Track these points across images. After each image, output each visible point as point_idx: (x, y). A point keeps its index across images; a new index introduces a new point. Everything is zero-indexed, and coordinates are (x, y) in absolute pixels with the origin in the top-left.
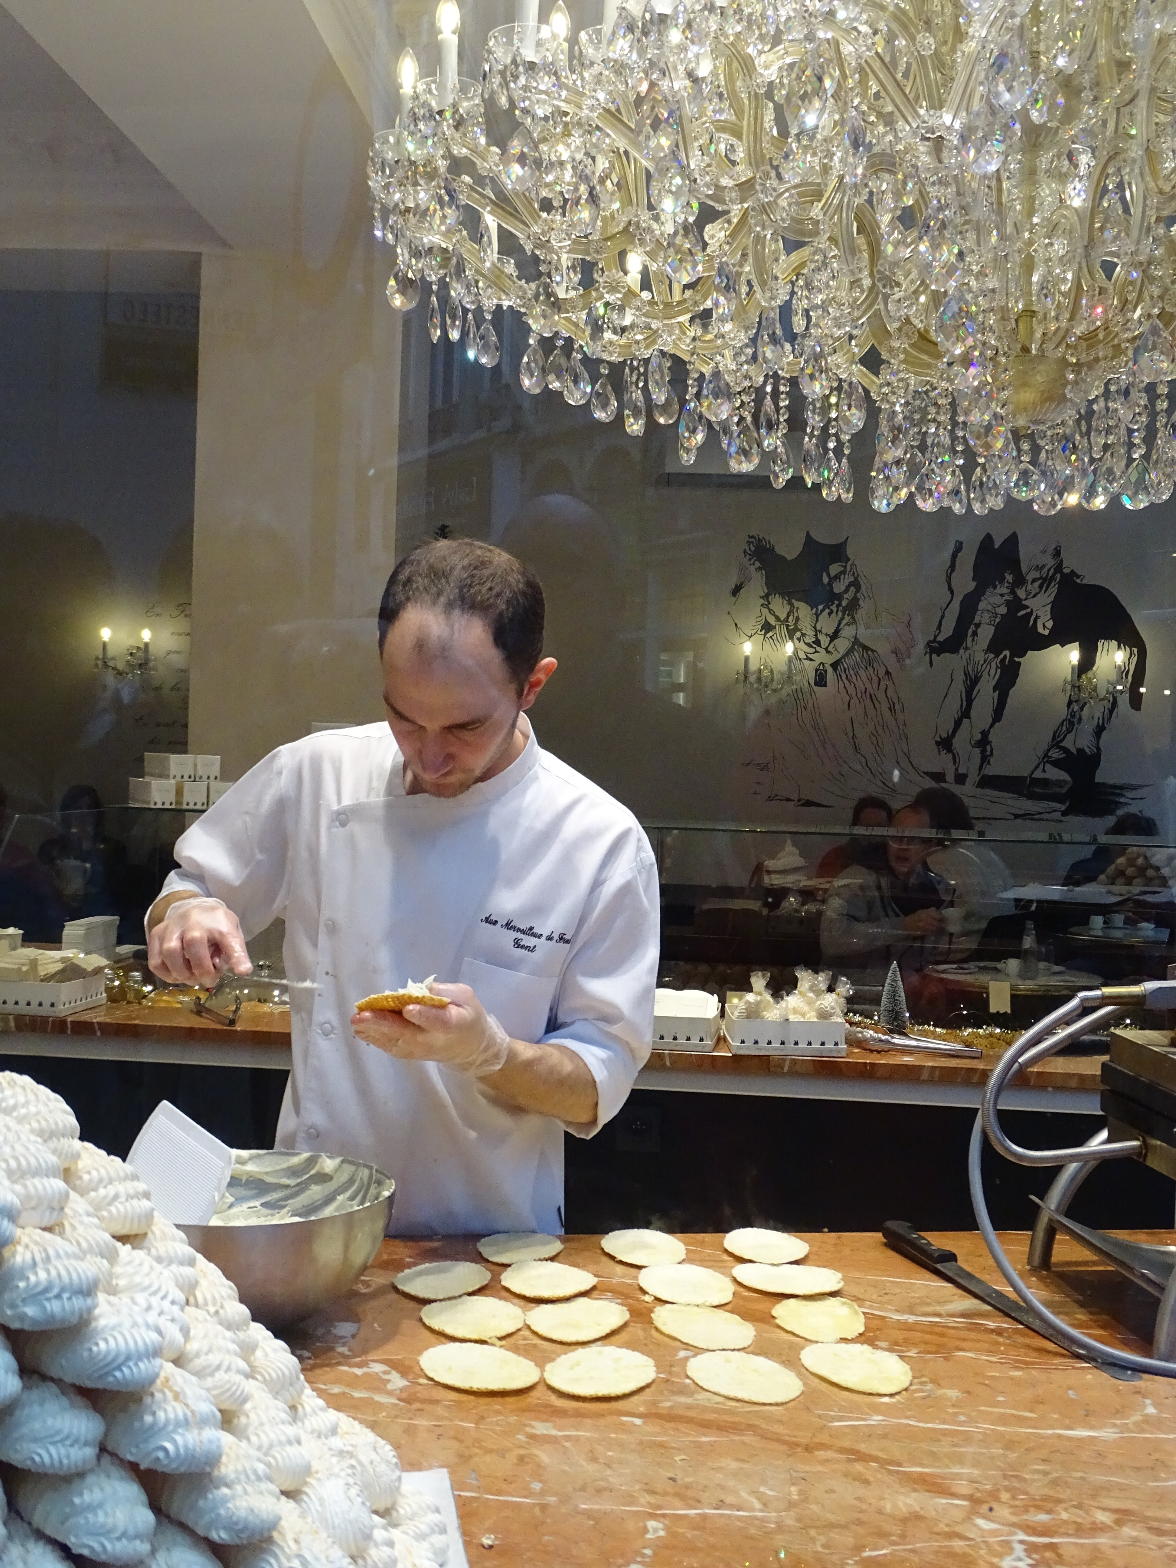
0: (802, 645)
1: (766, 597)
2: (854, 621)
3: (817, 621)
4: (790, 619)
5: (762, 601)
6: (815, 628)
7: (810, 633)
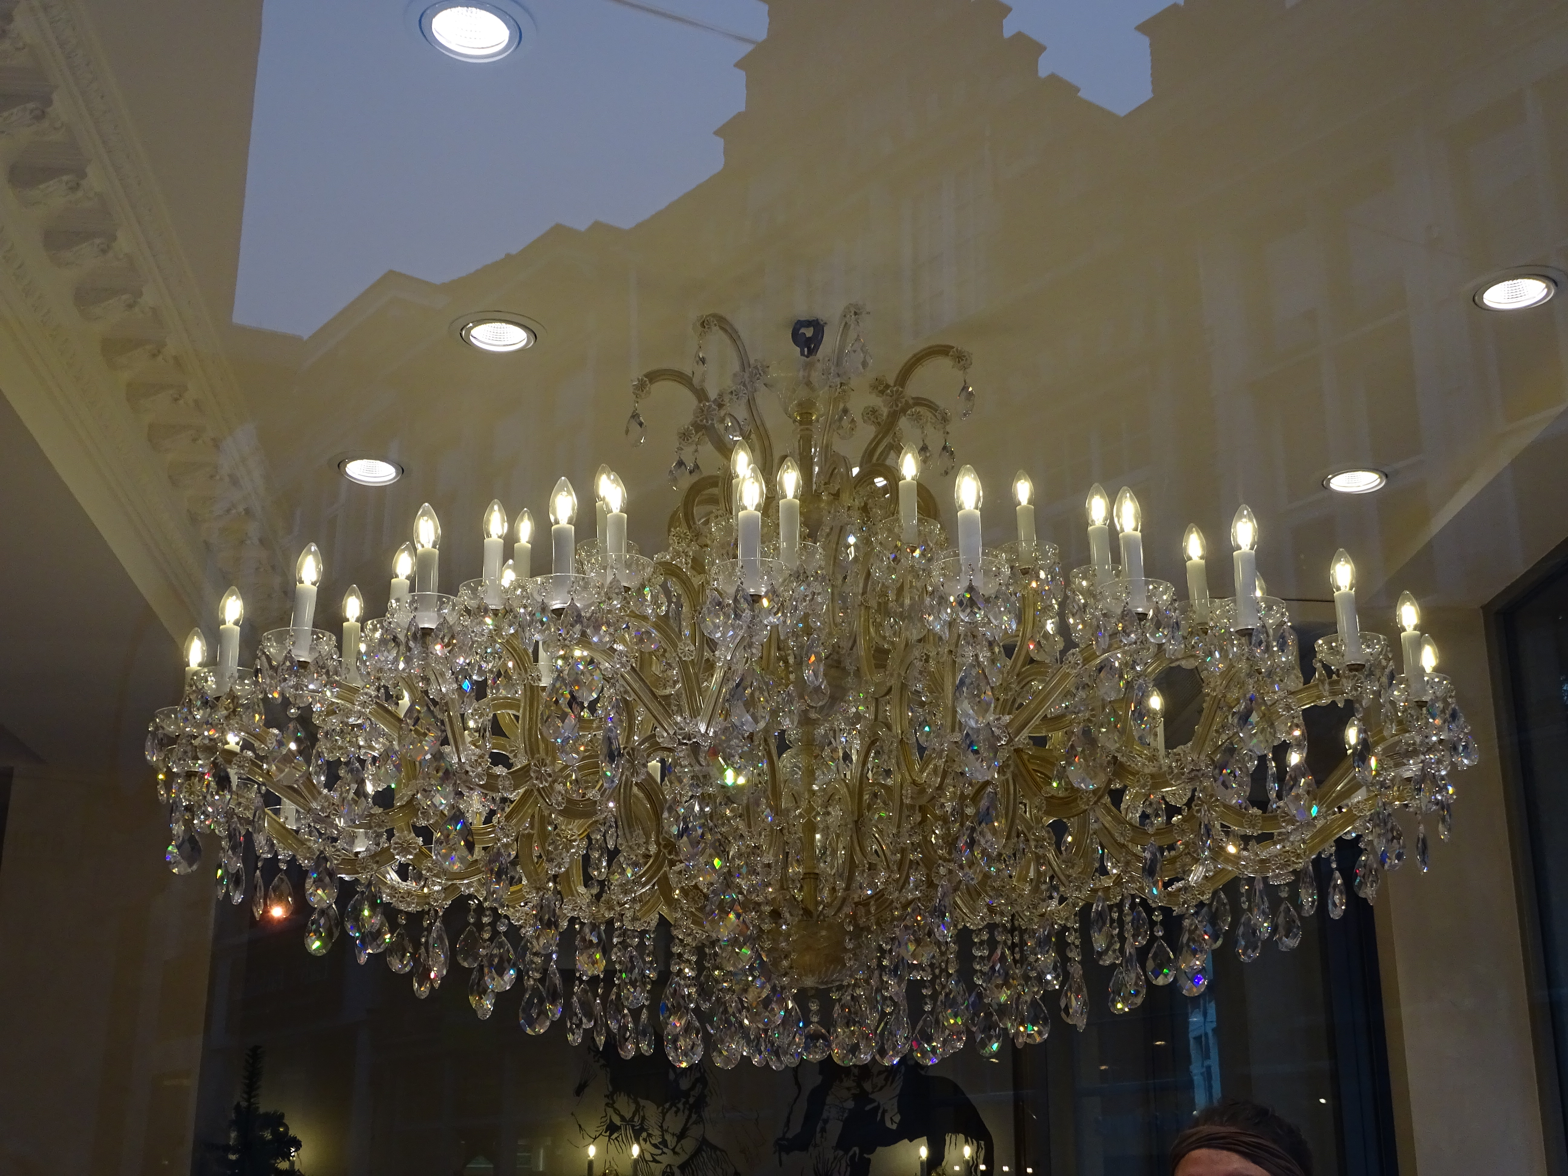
0: (648, 1146)
1: (610, 1096)
2: (700, 1120)
3: (664, 1119)
4: (636, 1119)
5: (607, 1100)
6: (661, 1127)
7: (657, 1132)
